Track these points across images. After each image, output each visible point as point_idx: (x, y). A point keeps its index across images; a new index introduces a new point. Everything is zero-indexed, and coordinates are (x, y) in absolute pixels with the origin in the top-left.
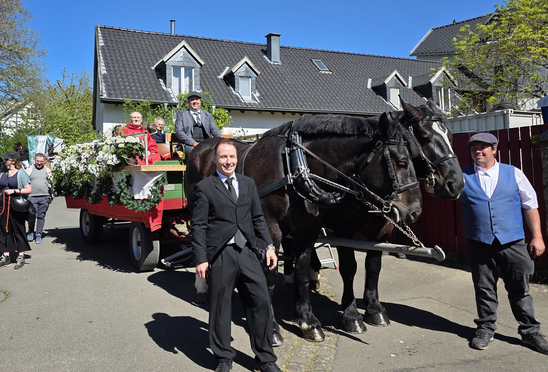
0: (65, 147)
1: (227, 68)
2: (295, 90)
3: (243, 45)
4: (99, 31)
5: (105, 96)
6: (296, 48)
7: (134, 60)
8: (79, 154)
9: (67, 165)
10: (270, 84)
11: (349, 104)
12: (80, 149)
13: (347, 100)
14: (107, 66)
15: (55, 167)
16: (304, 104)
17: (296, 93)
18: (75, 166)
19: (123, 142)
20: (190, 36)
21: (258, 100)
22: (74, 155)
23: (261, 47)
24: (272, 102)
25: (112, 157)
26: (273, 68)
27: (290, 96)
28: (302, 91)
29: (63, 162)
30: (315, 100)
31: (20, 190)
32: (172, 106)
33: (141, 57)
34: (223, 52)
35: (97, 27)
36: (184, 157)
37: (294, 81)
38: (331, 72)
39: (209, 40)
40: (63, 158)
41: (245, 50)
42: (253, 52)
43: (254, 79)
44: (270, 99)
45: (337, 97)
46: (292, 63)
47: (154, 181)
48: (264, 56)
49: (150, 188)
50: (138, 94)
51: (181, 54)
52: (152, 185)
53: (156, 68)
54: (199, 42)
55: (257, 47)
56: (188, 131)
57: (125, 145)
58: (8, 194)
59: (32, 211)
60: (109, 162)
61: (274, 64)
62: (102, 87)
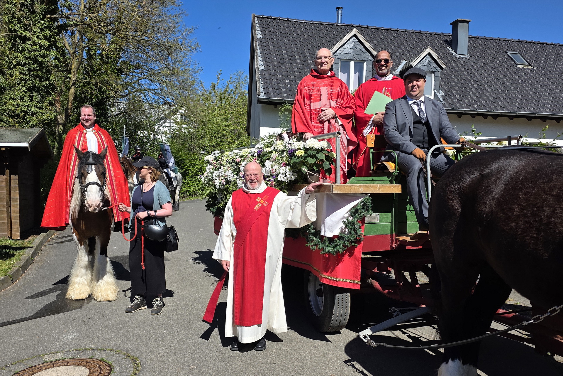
0: (218, 153)
1: (404, 62)
2: (487, 88)
3: (421, 35)
4: (257, 22)
5: (262, 95)
6: (487, 38)
7: (296, 54)
8: (237, 164)
9: (221, 177)
10: (456, 80)
11: (555, 105)
12: (238, 157)
13: (553, 100)
14: (265, 61)
15: (206, 180)
16: (499, 105)
17: (488, 92)
18: (231, 179)
19: (302, 148)
20: (360, 25)
21: (442, 100)
22: (229, 165)
23: (444, 37)
24: (460, 103)
25: (284, 170)
26: (459, 62)
27: (481, 96)
28: (496, 89)
29: (216, 173)
30: (513, 100)
31: (155, 212)
33: (303, 50)
34: (398, 43)
35: (254, 16)
36: (397, 171)
37: (485, 77)
38: (531, 66)
39: (382, 29)
40: (216, 167)
41: (424, 41)
42: (435, 43)
43: (438, 74)
44: (457, 99)
45: (540, 97)
46: (482, 56)
47: (351, 209)
48: (448, 48)
49: (345, 220)
51: (351, 45)
52: (347, 215)
54: (370, 33)
55: (439, 37)
56: (404, 130)
57: (305, 153)
58: (140, 218)
59: (173, 238)
60: (281, 178)
61: (460, 57)
62: (260, 85)
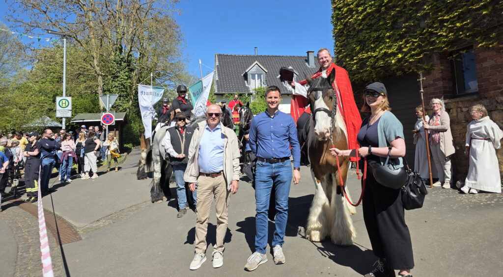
5: (216, 92)
7: (233, 71)
14: (219, 76)
23: (305, 58)
32: (250, 94)
33: (237, 70)
34: (282, 63)
35: (216, 55)
41: (295, 61)
42: (300, 61)
48: (306, 63)
50: (233, 90)
51: (255, 67)
53: (244, 75)
55: (302, 58)
62: (215, 87)
